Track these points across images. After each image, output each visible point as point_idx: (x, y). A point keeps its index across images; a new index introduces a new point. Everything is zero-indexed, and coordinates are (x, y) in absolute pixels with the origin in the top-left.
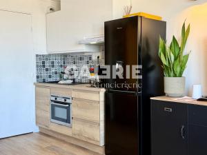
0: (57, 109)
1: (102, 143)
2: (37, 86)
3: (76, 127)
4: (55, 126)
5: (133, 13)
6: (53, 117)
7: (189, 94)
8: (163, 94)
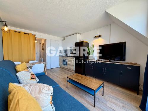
0: (64, 62)
1: (74, 70)
2: (59, 57)
3: (68, 66)
4: (63, 66)
5: (81, 41)
6: (63, 64)
7: (94, 59)
8: (88, 59)
